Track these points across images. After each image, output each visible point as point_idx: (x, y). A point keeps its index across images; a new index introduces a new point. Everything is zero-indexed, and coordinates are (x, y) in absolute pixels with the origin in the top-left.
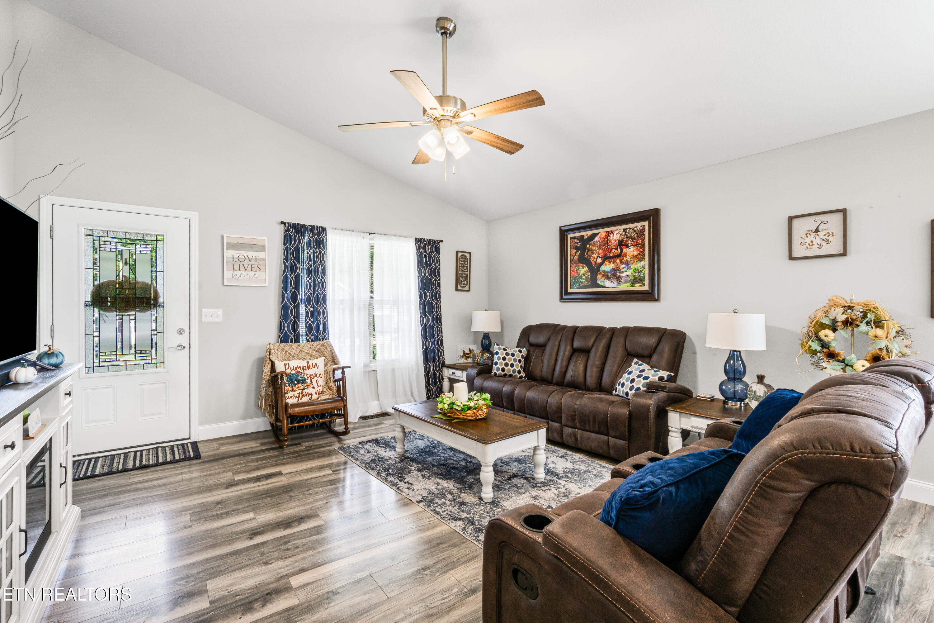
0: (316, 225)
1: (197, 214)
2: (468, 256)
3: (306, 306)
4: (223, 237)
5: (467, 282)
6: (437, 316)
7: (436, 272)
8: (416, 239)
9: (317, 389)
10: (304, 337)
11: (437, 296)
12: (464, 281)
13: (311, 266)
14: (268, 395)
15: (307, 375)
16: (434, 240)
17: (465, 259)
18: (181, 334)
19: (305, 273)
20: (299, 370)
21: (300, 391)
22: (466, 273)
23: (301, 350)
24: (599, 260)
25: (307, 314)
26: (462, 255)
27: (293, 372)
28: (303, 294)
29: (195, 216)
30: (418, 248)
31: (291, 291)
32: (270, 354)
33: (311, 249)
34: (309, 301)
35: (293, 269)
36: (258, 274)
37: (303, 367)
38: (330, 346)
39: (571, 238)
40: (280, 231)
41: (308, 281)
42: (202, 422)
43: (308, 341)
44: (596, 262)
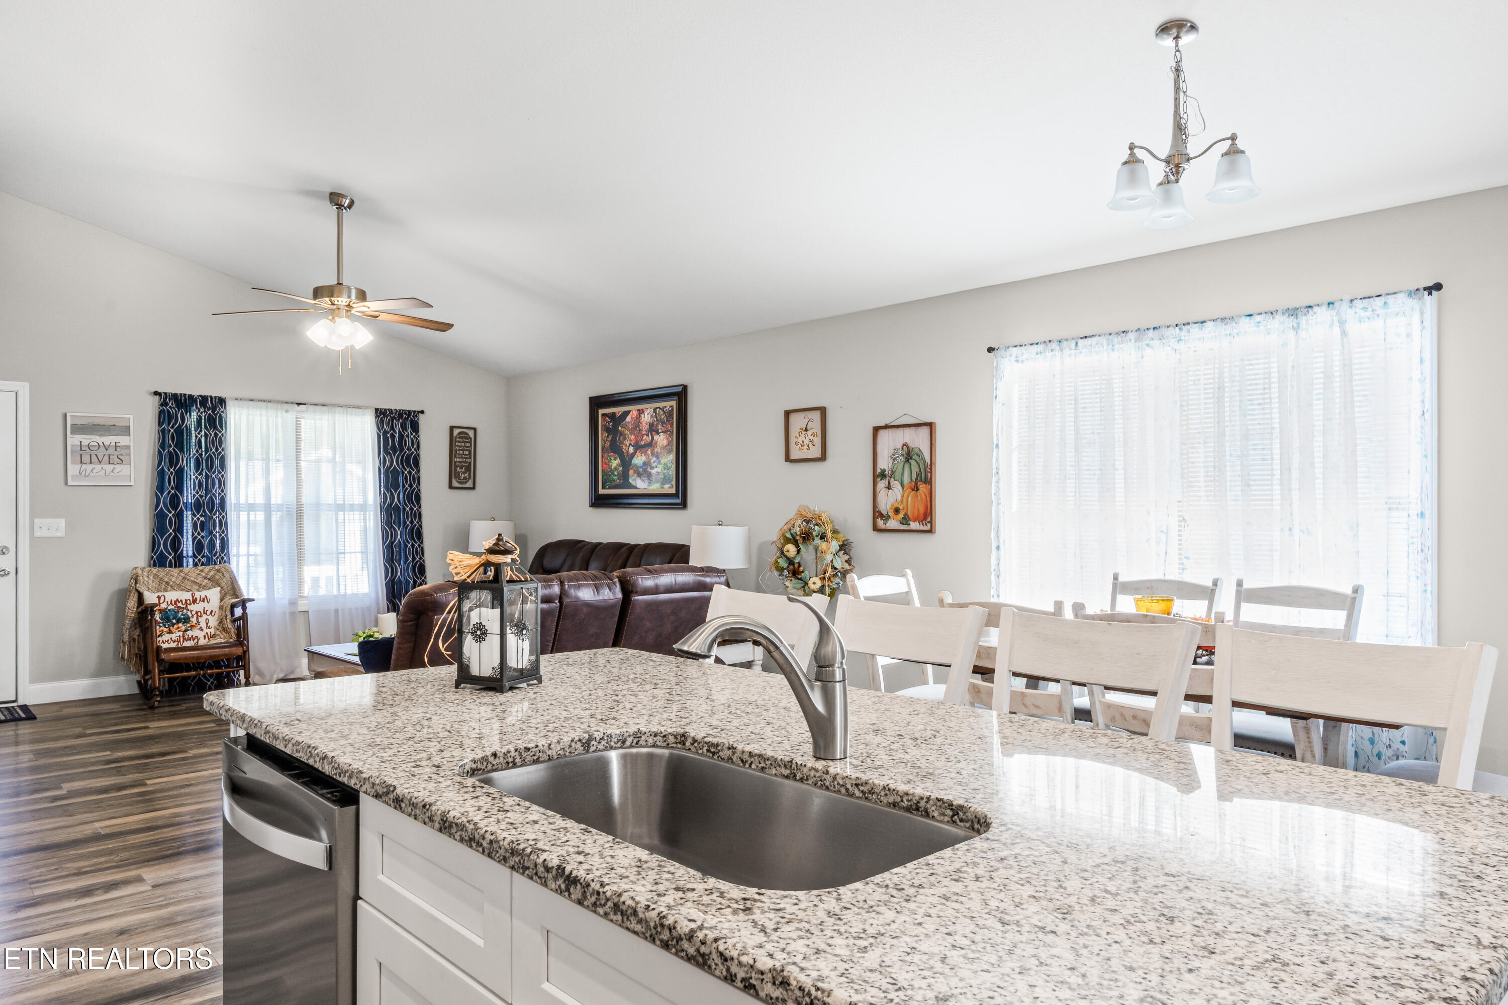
0: (209, 394)
1: (27, 385)
2: (471, 433)
3: (194, 515)
4: (66, 415)
5: (470, 474)
6: (412, 529)
7: (414, 462)
8: (377, 410)
9: (206, 631)
10: (191, 560)
11: (415, 498)
12: (464, 473)
13: (201, 455)
14: (134, 640)
15: (191, 611)
16: (409, 411)
17: (466, 438)
18: (4, 553)
19: (192, 465)
20: (180, 605)
21: (181, 634)
22: (468, 460)
23: (184, 578)
24: (631, 450)
25: (195, 526)
26: (460, 433)
27: (171, 607)
28: (189, 495)
29: (24, 389)
30: (380, 424)
31: (170, 492)
32: (136, 583)
33: (201, 431)
34: (198, 506)
35: (173, 460)
36: (118, 468)
37: (186, 601)
38: (231, 572)
39: (603, 415)
40: (151, 407)
41: (197, 478)
42: (34, 680)
43: (196, 565)
44: (628, 452)
